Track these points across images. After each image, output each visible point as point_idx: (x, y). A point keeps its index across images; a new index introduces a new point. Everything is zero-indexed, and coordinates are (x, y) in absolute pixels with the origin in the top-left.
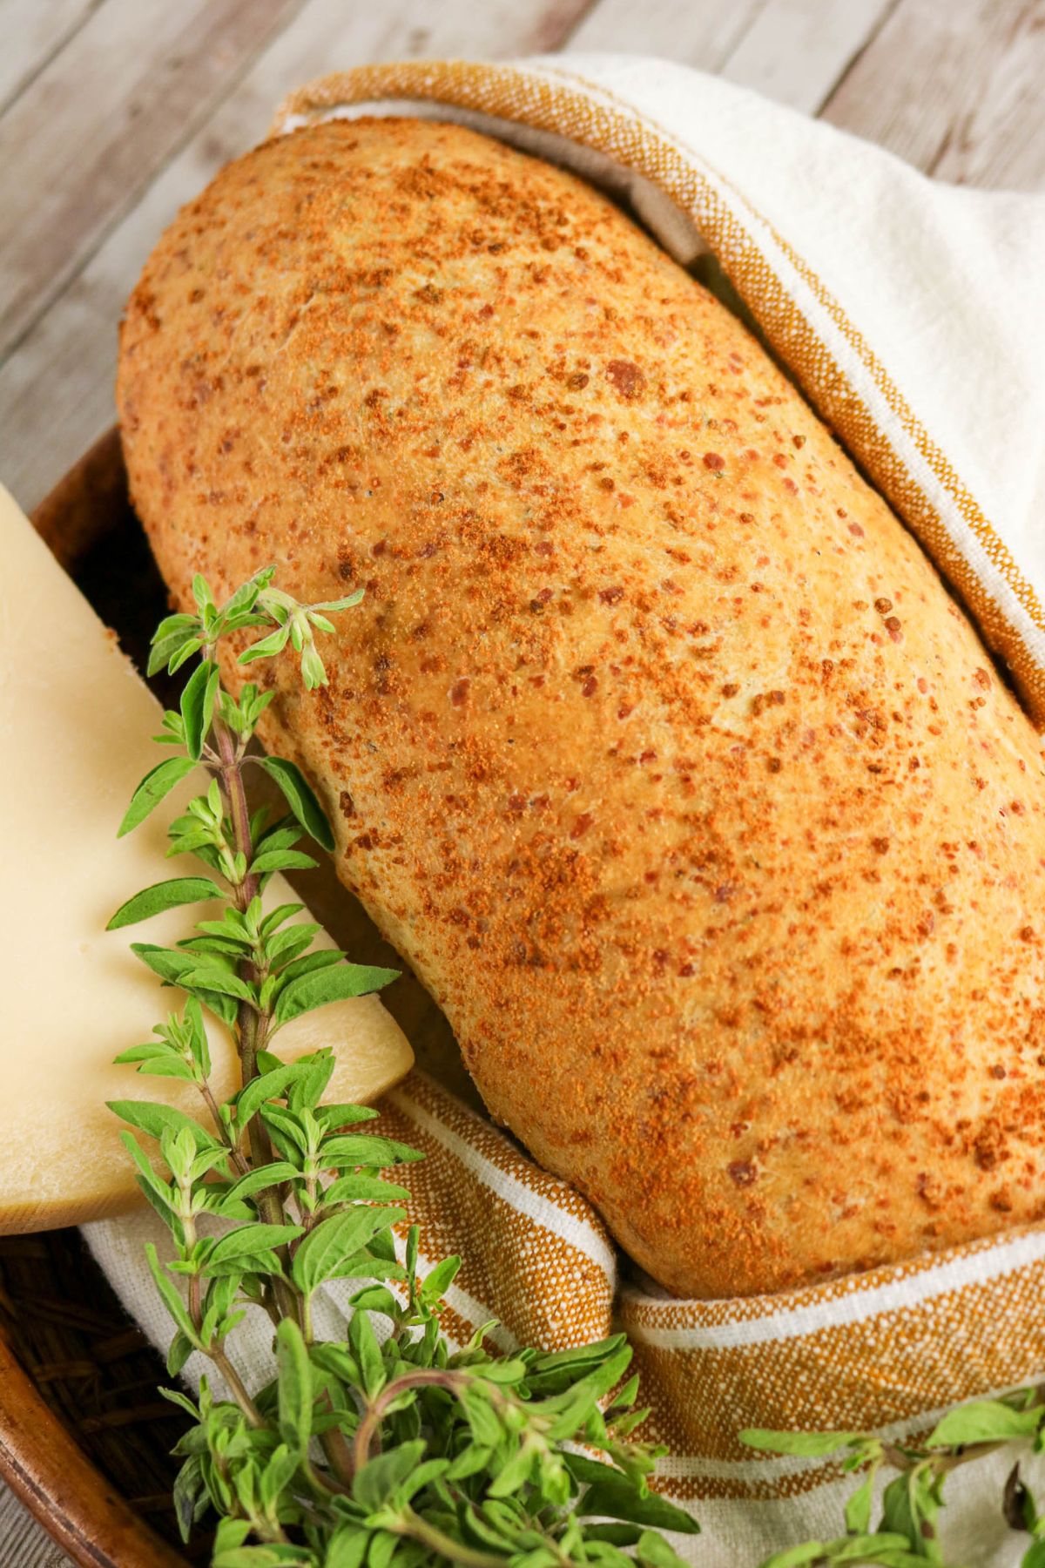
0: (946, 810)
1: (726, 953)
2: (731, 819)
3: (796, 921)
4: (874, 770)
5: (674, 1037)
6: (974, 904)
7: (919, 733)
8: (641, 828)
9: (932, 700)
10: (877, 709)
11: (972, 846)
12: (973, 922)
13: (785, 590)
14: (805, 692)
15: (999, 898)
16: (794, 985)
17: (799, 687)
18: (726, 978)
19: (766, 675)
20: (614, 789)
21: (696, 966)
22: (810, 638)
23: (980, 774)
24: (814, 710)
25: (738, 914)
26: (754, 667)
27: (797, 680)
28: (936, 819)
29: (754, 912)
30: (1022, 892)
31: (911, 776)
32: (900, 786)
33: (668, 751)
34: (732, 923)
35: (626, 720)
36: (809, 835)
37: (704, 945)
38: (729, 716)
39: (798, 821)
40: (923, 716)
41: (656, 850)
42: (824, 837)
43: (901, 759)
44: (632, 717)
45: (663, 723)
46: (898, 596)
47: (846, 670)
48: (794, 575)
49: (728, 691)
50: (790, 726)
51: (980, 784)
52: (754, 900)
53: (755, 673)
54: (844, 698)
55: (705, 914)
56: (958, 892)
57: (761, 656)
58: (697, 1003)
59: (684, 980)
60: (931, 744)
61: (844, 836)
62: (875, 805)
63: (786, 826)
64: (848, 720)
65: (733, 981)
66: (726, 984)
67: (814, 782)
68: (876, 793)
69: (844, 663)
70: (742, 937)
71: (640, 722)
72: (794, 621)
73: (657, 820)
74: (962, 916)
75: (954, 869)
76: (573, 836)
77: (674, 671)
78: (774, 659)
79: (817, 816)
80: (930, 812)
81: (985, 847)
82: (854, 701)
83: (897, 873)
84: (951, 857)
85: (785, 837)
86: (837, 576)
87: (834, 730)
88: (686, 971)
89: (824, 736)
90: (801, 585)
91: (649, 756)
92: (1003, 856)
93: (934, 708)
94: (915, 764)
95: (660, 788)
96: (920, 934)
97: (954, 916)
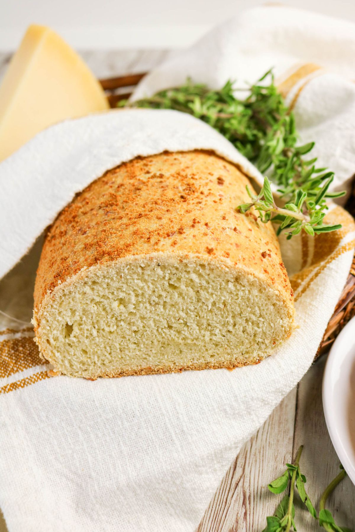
0: (203, 215)
1: (98, 228)
2: (124, 197)
3: (125, 222)
4: (183, 198)
5: (70, 254)
6: (194, 236)
7: (209, 199)
8: (98, 198)
10: (196, 189)
11: (206, 224)
12: (191, 240)
14: (172, 178)
15: (207, 239)
16: (112, 239)
21: (88, 232)
22: (185, 171)
23: (227, 217)
24: (172, 182)
25: (108, 219)
27: (172, 176)
42: (150, 206)
43: (195, 200)
49: (148, 173)
50: (161, 183)
52: (116, 215)
54: (186, 183)
55: (99, 218)
56: (189, 232)
57: (165, 169)
58: (82, 243)
59: (82, 236)
60: (211, 203)
61: (158, 207)
62: (175, 204)
63: (140, 201)
64: (183, 188)
65: (95, 236)
66: (93, 237)
67: (159, 194)
68: (178, 202)
69: (192, 178)
70: (106, 224)
72: (183, 168)
73: (104, 196)
74: (187, 237)
79: (153, 200)
80: (197, 213)
81: (212, 228)
82: (188, 184)
83: (170, 219)
84: (195, 223)
85: (138, 203)
87: (176, 188)
88: (84, 233)
96: (166, 236)
97: (183, 236)
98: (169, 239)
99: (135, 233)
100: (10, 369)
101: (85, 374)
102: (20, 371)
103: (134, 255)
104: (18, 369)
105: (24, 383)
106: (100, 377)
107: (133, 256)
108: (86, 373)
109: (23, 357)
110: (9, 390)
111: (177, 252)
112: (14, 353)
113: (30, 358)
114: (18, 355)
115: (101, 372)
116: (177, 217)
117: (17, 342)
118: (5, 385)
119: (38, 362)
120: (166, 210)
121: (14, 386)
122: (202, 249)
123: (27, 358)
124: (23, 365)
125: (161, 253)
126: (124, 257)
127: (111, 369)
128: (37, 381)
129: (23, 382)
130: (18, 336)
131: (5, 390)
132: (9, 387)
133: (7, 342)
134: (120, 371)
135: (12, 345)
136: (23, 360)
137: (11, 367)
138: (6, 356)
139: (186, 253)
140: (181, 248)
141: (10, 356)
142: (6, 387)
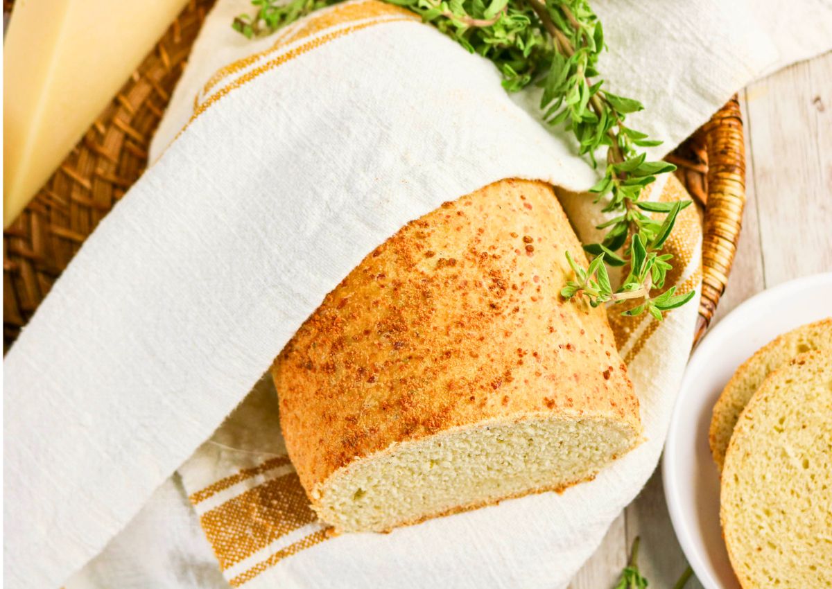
0: (527, 335)
1: (391, 375)
2: (411, 312)
3: (429, 366)
4: (493, 306)
5: (358, 412)
6: (526, 381)
7: (526, 297)
8: (369, 309)
9: (539, 287)
10: (504, 281)
11: (535, 354)
12: (523, 389)
13: (475, 218)
14: (468, 264)
15: (542, 382)
16: (420, 397)
17: (466, 261)
18: (389, 386)
19: (451, 251)
20: (361, 288)
21: (376, 378)
22: (479, 241)
23: (553, 325)
24: (470, 272)
25: (402, 357)
26: (446, 247)
27: (466, 258)
28: (520, 337)
29: (410, 358)
30: (556, 384)
31: (512, 315)
32: (504, 317)
33: (391, 275)
34: (399, 360)
35: (376, 258)
36: (448, 328)
37: (382, 369)
38: (426, 266)
39: (445, 320)
40: (530, 292)
41: (373, 320)
42: (455, 331)
43: (509, 305)
44: (380, 257)
45: (393, 263)
46: (540, 240)
47: (494, 260)
48: (482, 213)
49: (429, 255)
50: (455, 277)
51: (551, 330)
52: (412, 352)
53: (446, 249)
54: (489, 271)
55: (386, 354)
56: (519, 374)
57: (451, 243)
58: (373, 397)
59: (369, 384)
60: (529, 304)
61: (466, 332)
62: (487, 322)
63: (438, 322)
64: (488, 282)
65: (392, 389)
66: (388, 389)
67: (459, 303)
68: (490, 317)
69: (494, 257)
70: (401, 368)
71: (383, 260)
72: (474, 233)
73: (377, 306)
74: (517, 385)
75: (520, 363)
76: (338, 308)
77: (405, 240)
78: (457, 245)
79: (455, 319)
80: (518, 333)
81: (543, 358)
82: (493, 274)
83: (489, 356)
84: (521, 356)
85: (436, 325)
86: (506, 219)
87: (478, 284)
88: (371, 380)
89: (471, 284)
90: (485, 218)
91: (382, 276)
92: (552, 364)
93: (538, 290)
94: (517, 310)
95: (383, 291)
96: (492, 387)
97: (513, 384)
98: (497, 393)
99: (449, 386)
100: (269, 534)
101: (375, 528)
102: (284, 535)
103: (458, 425)
104: (281, 532)
105: (294, 548)
106: (396, 527)
107: (458, 427)
108: (378, 525)
109: (283, 514)
110: (276, 561)
111: (513, 414)
112: (269, 511)
113: (293, 515)
114: (275, 513)
115: (397, 521)
116: (497, 348)
117: (264, 491)
118: (269, 556)
119: (306, 518)
120: (478, 336)
121: (281, 554)
122: (540, 403)
123: (289, 515)
124: (287, 526)
125: (493, 419)
126: (447, 429)
127: (409, 516)
128: (312, 545)
129: (292, 548)
130: (261, 479)
131: (270, 563)
132: (274, 558)
133: (250, 494)
134: (421, 516)
135: (260, 499)
136: (285, 519)
137: (270, 530)
138: (257, 517)
139: (523, 414)
140: (517, 406)
141: (264, 516)
142: (271, 559)
